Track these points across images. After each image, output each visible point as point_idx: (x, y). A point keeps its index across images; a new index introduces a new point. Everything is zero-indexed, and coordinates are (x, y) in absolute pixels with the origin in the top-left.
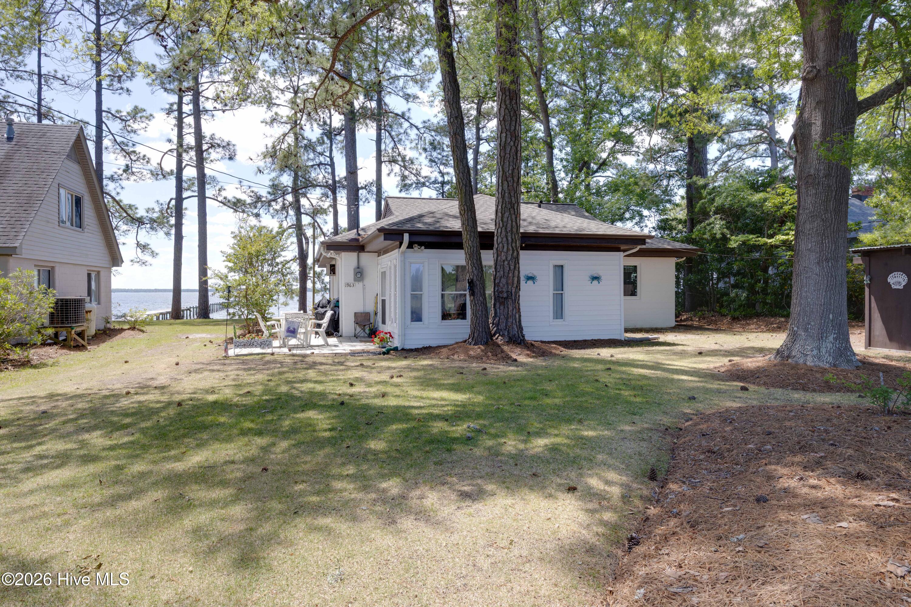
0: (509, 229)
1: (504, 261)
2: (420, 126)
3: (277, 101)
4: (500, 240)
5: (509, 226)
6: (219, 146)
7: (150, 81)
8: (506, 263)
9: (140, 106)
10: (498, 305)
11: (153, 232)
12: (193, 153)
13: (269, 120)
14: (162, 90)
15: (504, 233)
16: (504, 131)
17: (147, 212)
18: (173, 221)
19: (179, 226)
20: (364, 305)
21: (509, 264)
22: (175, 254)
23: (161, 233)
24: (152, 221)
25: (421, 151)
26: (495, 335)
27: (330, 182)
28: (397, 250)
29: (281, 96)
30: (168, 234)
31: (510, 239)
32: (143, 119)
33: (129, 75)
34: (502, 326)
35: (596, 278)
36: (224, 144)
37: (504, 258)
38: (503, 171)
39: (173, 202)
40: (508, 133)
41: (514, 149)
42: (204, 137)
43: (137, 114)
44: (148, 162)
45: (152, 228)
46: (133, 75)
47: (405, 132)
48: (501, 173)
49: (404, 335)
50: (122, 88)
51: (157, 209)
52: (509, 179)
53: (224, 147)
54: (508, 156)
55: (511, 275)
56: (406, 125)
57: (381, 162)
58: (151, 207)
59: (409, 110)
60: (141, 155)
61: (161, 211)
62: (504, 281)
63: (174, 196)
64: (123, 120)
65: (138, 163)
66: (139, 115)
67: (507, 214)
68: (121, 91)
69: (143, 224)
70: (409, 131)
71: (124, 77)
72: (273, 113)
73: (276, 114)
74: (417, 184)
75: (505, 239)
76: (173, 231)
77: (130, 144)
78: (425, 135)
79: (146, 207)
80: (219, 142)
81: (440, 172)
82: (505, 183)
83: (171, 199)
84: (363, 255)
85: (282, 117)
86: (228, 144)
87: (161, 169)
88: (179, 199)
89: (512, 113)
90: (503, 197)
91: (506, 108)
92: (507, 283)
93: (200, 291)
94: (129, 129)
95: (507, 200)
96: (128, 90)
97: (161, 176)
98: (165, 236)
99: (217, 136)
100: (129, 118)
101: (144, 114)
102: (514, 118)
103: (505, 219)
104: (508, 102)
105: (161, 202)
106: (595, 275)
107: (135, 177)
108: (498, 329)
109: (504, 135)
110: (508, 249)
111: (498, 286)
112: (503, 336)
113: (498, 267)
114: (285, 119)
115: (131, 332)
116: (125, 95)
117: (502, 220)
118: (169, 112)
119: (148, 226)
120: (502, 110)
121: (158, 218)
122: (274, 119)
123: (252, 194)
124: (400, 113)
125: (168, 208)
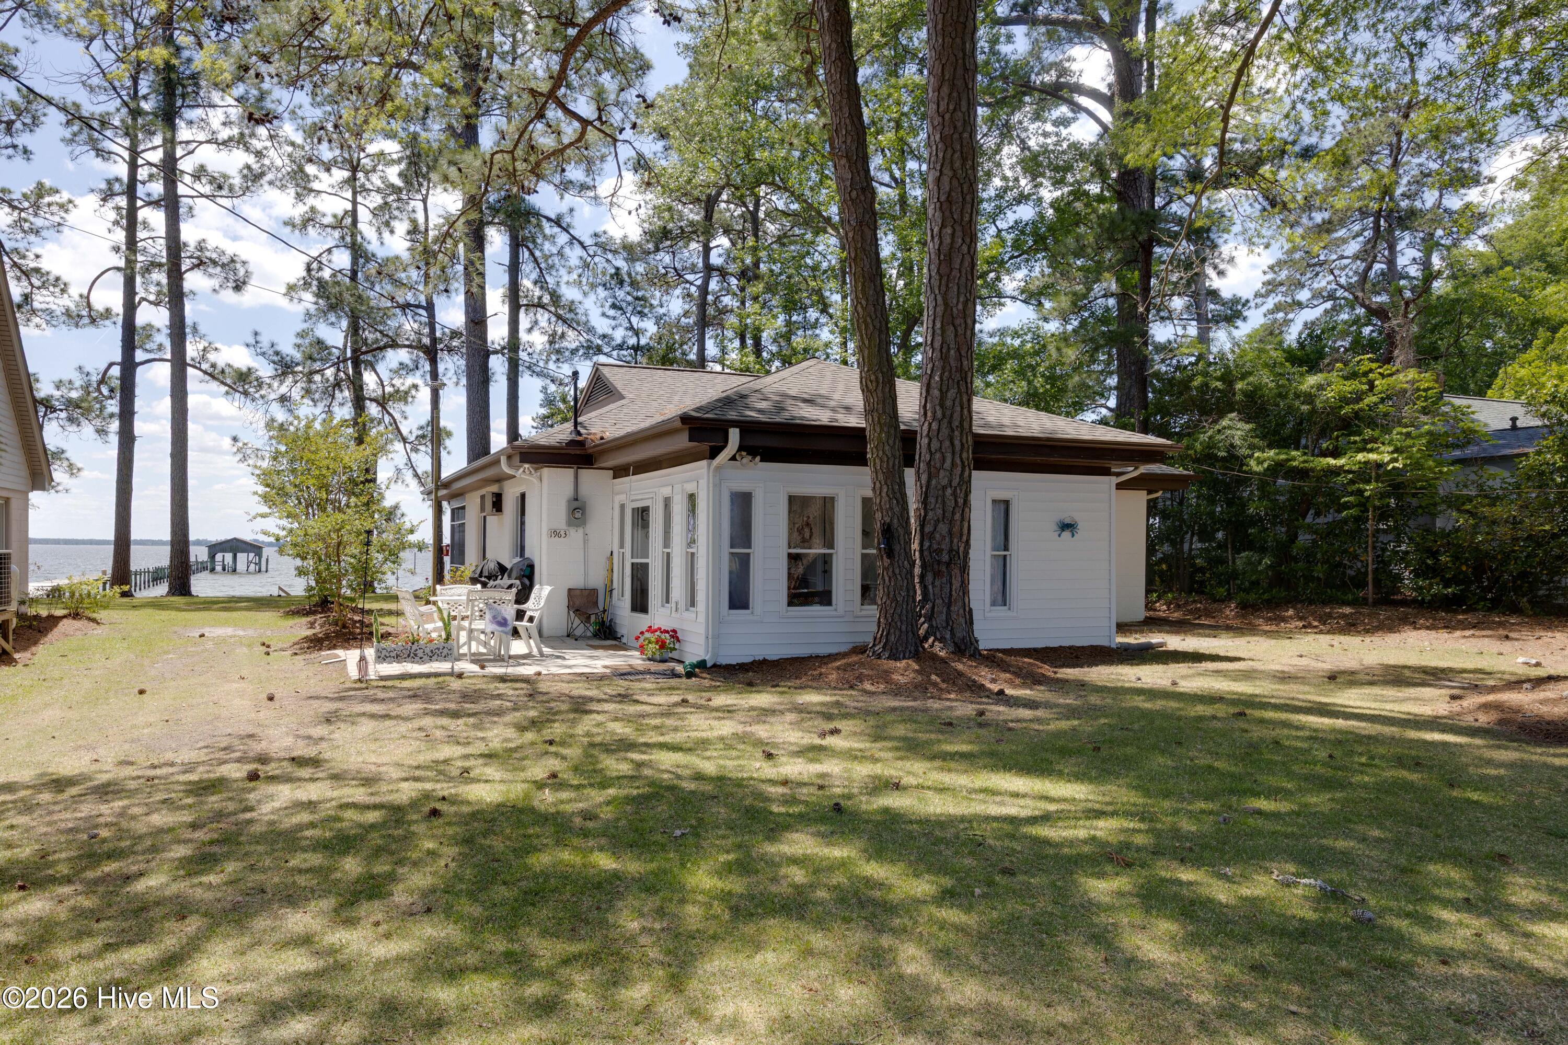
0: (956, 423)
1: (944, 488)
2: (588, 241)
3: (315, 185)
4: (935, 445)
5: (957, 416)
6: (214, 263)
7: (68, 136)
8: (949, 491)
9: (48, 183)
10: (929, 578)
11: (74, 428)
12: (160, 277)
13: (298, 221)
14: (93, 153)
15: (945, 431)
16: (950, 222)
17: (58, 388)
18: (113, 406)
19: (127, 415)
20: (586, 574)
21: (954, 494)
22: (120, 470)
23: (88, 429)
24: (72, 404)
25: (586, 288)
26: (926, 638)
27: (426, 341)
28: (704, 463)
29: (324, 175)
30: (101, 432)
31: (957, 443)
32: (55, 208)
33: (28, 121)
34: (940, 619)
35: (1067, 527)
36: (225, 260)
37: (945, 482)
38: (946, 304)
39: (116, 371)
40: (958, 228)
41: (968, 259)
42: (185, 245)
43: (40, 196)
44: (63, 291)
45: (71, 420)
46: (36, 122)
47: (560, 253)
48: (940, 310)
49: (715, 637)
50: (15, 147)
51: (78, 383)
52: (957, 322)
53: (223, 266)
54: (955, 273)
55: (957, 516)
56: (563, 238)
57: (519, 307)
58: (65, 378)
59: (571, 210)
60: (52, 278)
61: (86, 388)
62: (943, 528)
63: (118, 359)
64: (14, 208)
65: (44, 292)
66: (47, 200)
67: (952, 393)
68: (10, 151)
69: (54, 410)
70: (567, 250)
71: (18, 125)
72: (306, 208)
73: (313, 209)
74: (589, 348)
75: (947, 443)
76: (115, 425)
77: (31, 255)
78: (597, 259)
79: (57, 379)
80: (214, 256)
81: (631, 328)
82: (950, 331)
83: (111, 365)
84: (587, 475)
85: (324, 215)
86: (233, 261)
87: (89, 305)
88: (129, 366)
89: (965, 187)
90: (944, 358)
91: (955, 176)
92: (950, 533)
93: (173, 543)
94: (26, 226)
95: (953, 363)
96: (25, 151)
97: (86, 320)
98: (96, 436)
99: (211, 244)
100: (26, 204)
101: (56, 198)
102: (968, 198)
103: (949, 403)
104: (957, 164)
105: (86, 370)
106: (1067, 521)
107: (37, 320)
108: (931, 626)
109: (949, 230)
110: (953, 464)
111: (931, 536)
112: (942, 640)
113: (932, 500)
114: (328, 220)
115: (77, 624)
116: (19, 160)
117: (942, 405)
118: (107, 195)
119: (63, 415)
120: (946, 180)
121: (82, 399)
122: (309, 220)
123: (276, 358)
124: (553, 217)
125: (102, 381)
